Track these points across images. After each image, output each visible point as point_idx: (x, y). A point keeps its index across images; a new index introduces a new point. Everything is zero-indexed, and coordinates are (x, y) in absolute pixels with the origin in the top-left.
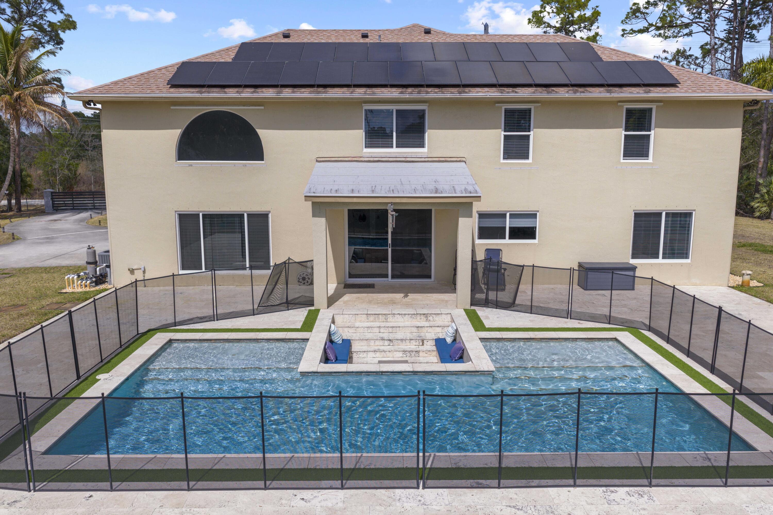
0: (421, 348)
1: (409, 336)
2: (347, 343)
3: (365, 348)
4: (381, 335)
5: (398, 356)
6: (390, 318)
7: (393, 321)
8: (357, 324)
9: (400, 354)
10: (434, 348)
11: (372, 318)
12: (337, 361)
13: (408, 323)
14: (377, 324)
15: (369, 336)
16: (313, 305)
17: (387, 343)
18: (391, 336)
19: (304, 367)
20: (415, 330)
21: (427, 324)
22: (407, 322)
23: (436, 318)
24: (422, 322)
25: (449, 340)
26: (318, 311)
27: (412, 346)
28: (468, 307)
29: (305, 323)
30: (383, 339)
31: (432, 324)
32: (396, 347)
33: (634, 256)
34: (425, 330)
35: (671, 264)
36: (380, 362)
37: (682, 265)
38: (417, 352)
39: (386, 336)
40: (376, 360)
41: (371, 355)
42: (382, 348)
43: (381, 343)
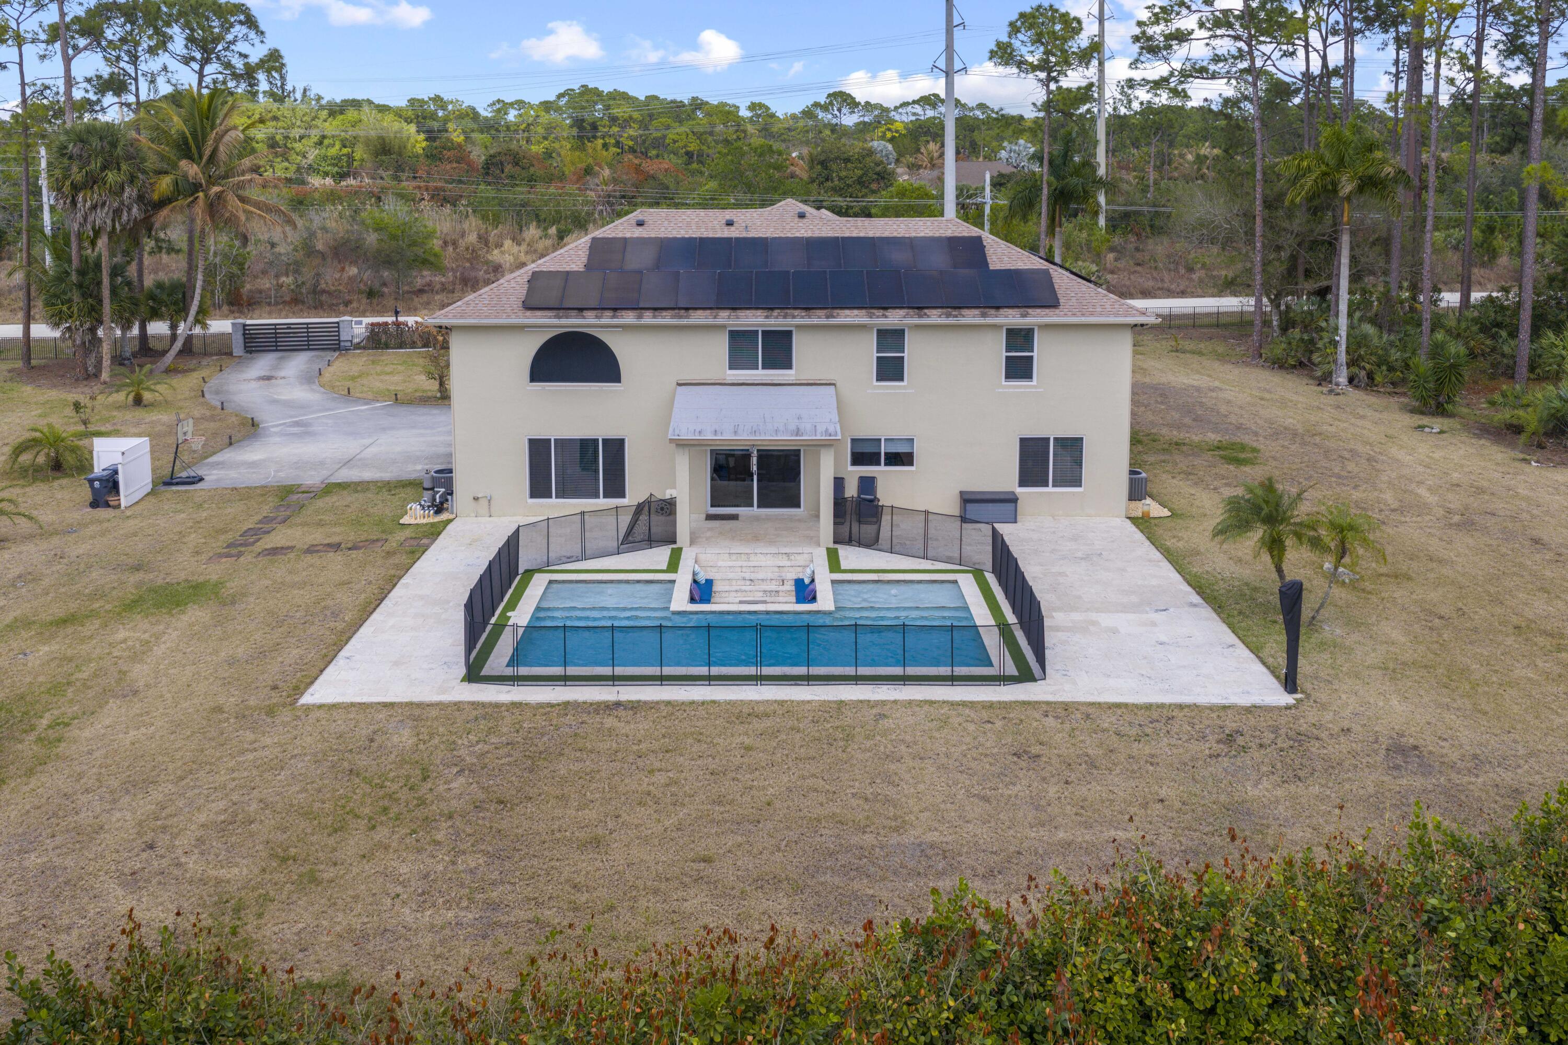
0: (781, 588)
1: (770, 576)
2: (710, 583)
3: (727, 588)
4: (743, 575)
5: (759, 596)
6: (752, 557)
7: (756, 561)
8: (720, 563)
9: (761, 594)
10: (793, 588)
11: (734, 557)
12: (702, 601)
13: (769, 563)
14: (739, 563)
15: (731, 576)
16: (675, 542)
17: (748, 583)
18: (753, 576)
19: (674, 607)
20: (776, 569)
21: (788, 563)
22: (770, 561)
23: (799, 557)
24: (786, 563)
25: (807, 581)
26: (681, 549)
27: (773, 587)
28: (831, 545)
29: (670, 564)
30: (744, 579)
31: (793, 563)
32: (757, 588)
33: (1023, 483)
34: (786, 569)
35: (1063, 493)
36: (741, 602)
37: (1074, 493)
38: (777, 592)
39: (747, 576)
40: (737, 600)
41: (734, 594)
42: (744, 588)
43: (742, 582)
